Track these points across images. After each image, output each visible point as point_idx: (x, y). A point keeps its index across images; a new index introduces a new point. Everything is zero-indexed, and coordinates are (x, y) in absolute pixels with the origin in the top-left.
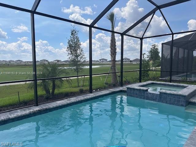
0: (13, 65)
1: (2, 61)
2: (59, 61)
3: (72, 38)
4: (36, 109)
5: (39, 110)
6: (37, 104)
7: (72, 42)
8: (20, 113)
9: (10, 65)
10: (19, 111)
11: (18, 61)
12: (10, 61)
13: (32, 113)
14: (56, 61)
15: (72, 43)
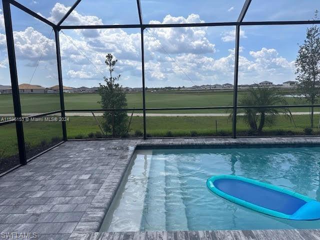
0: (218, 91)
1: (206, 86)
2: (294, 83)
3: (308, 43)
4: (233, 141)
5: (235, 143)
6: (235, 136)
7: (307, 49)
8: (215, 141)
9: (215, 91)
10: (214, 139)
11: (225, 85)
12: (215, 86)
13: (227, 144)
14: (287, 83)
15: (307, 51)
